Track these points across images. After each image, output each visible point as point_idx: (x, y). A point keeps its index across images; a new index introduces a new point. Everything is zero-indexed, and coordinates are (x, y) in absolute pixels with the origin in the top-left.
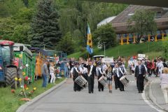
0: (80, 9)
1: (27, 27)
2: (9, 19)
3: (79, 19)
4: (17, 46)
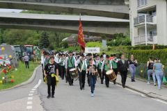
0: (56, 35)
1: (38, 40)
2: (32, 38)
3: (56, 38)
4: (35, 47)
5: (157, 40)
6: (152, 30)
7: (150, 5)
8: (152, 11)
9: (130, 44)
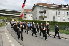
5: (26, 19)
6: (26, 18)
7: (25, 13)
8: (26, 15)
9: (22, 19)
